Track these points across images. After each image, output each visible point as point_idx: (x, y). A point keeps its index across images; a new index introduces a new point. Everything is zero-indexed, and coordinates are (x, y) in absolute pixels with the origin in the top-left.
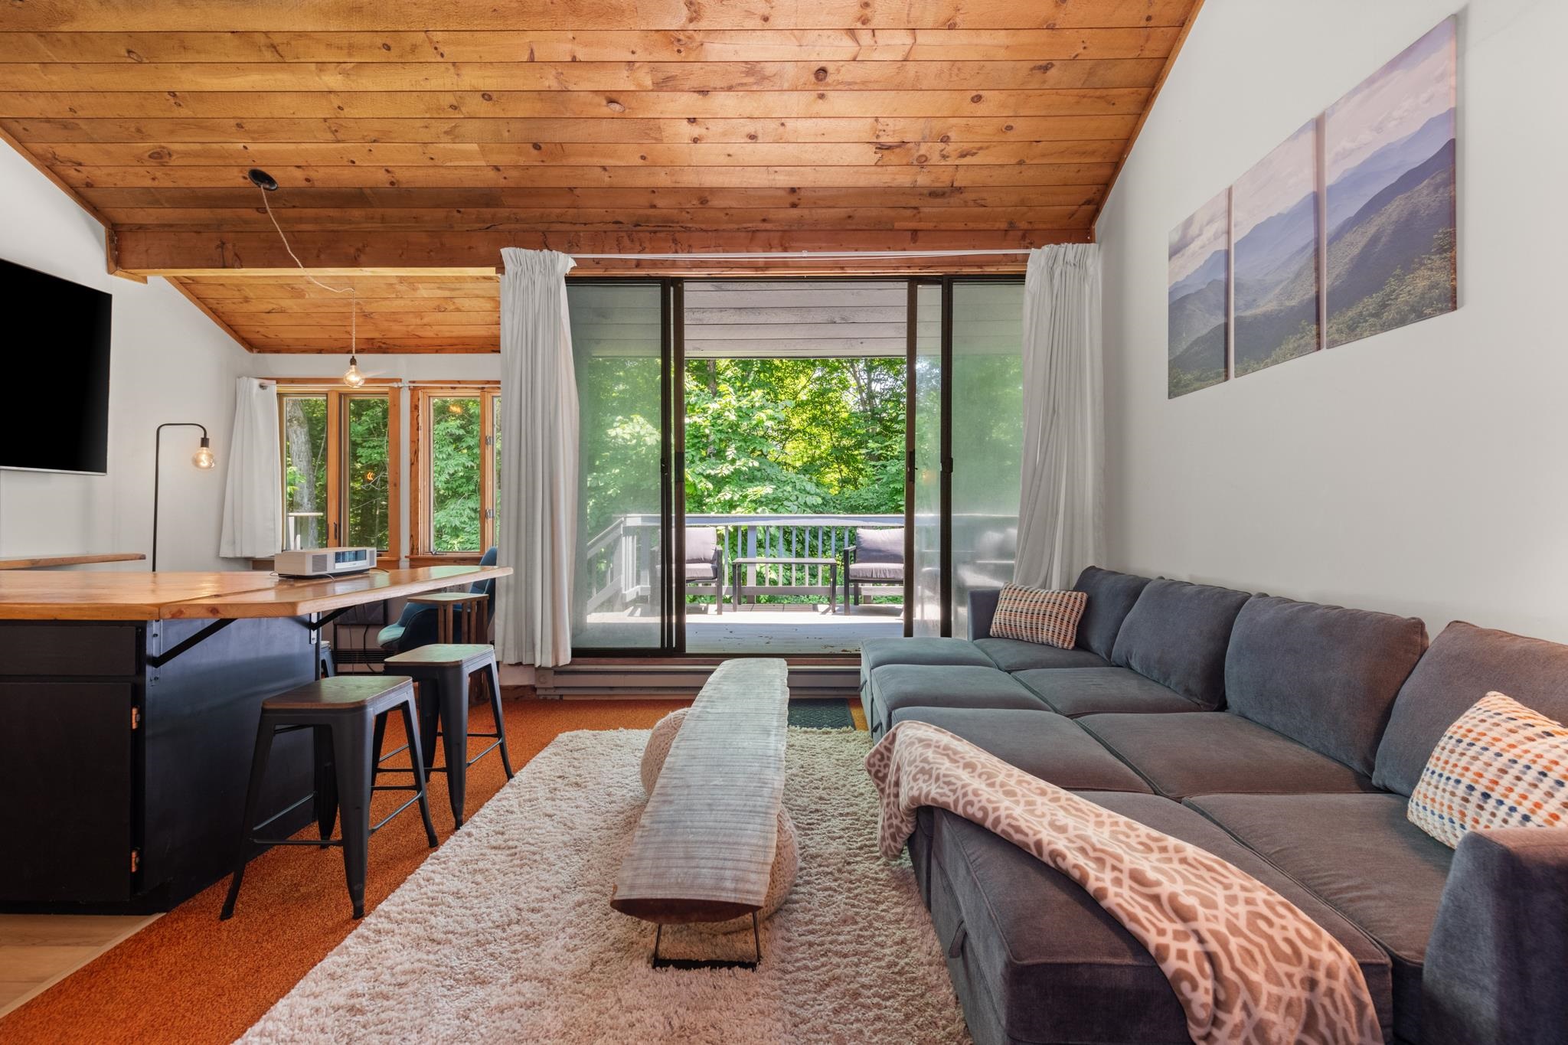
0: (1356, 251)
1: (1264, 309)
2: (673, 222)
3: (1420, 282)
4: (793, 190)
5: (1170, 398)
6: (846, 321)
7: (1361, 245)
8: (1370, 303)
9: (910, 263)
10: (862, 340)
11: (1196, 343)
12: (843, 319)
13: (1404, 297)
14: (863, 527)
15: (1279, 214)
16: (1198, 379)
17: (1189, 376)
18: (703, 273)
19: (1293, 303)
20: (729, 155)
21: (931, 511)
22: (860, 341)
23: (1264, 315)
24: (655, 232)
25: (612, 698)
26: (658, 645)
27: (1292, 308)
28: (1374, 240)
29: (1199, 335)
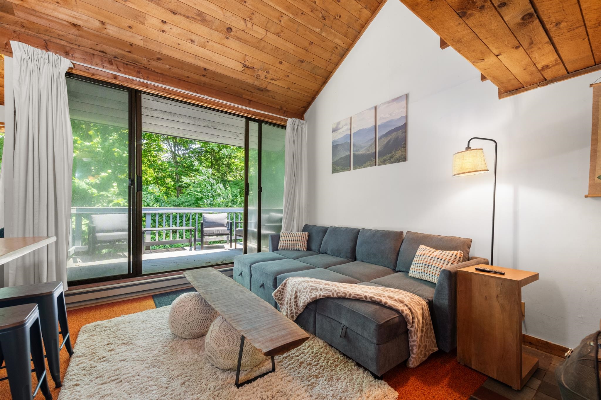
0: (385, 143)
1: (361, 153)
2: (139, 63)
3: (399, 153)
4: (205, 69)
5: (333, 172)
6: (213, 127)
7: (386, 142)
8: (388, 156)
9: (248, 112)
10: (218, 136)
11: (341, 158)
12: (213, 126)
13: (396, 156)
14: (205, 213)
15: (365, 128)
16: (341, 169)
17: (339, 168)
18: (155, 92)
19: (369, 153)
20: (179, 44)
21: (254, 207)
22: (217, 136)
23: (361, 154)
24: (127, 64)
25: (86, 306)
26: (127, 272)
27: (369, 154)
28: (389, 141)
29: (342, 156)
